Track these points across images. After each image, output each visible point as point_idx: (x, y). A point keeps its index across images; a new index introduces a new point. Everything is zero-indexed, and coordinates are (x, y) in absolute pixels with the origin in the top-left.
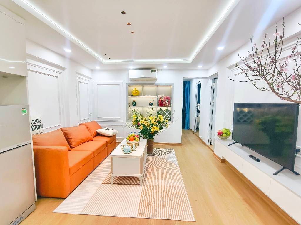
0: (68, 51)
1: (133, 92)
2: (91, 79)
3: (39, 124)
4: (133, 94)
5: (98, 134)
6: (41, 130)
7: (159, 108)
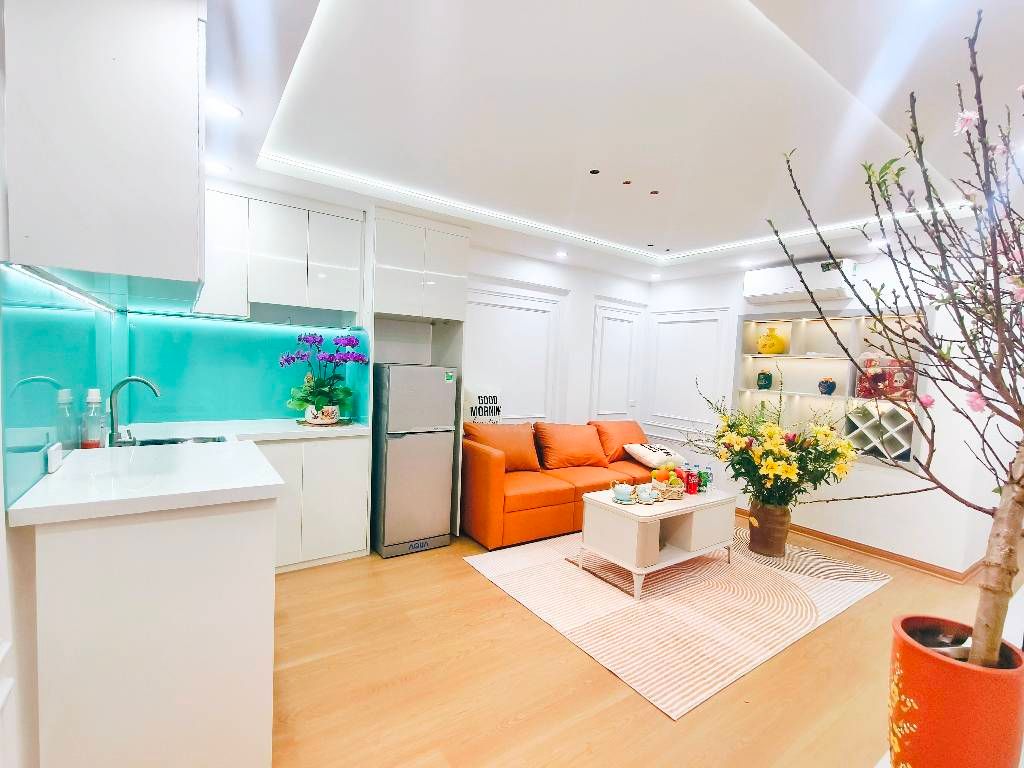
0: (561, 255)
1: (762, 342)
2: (646, 306)
3: (493, 405)
4: (761, 350)
5: (627, 457)
6: (494, 418)
7: (858, 403)
